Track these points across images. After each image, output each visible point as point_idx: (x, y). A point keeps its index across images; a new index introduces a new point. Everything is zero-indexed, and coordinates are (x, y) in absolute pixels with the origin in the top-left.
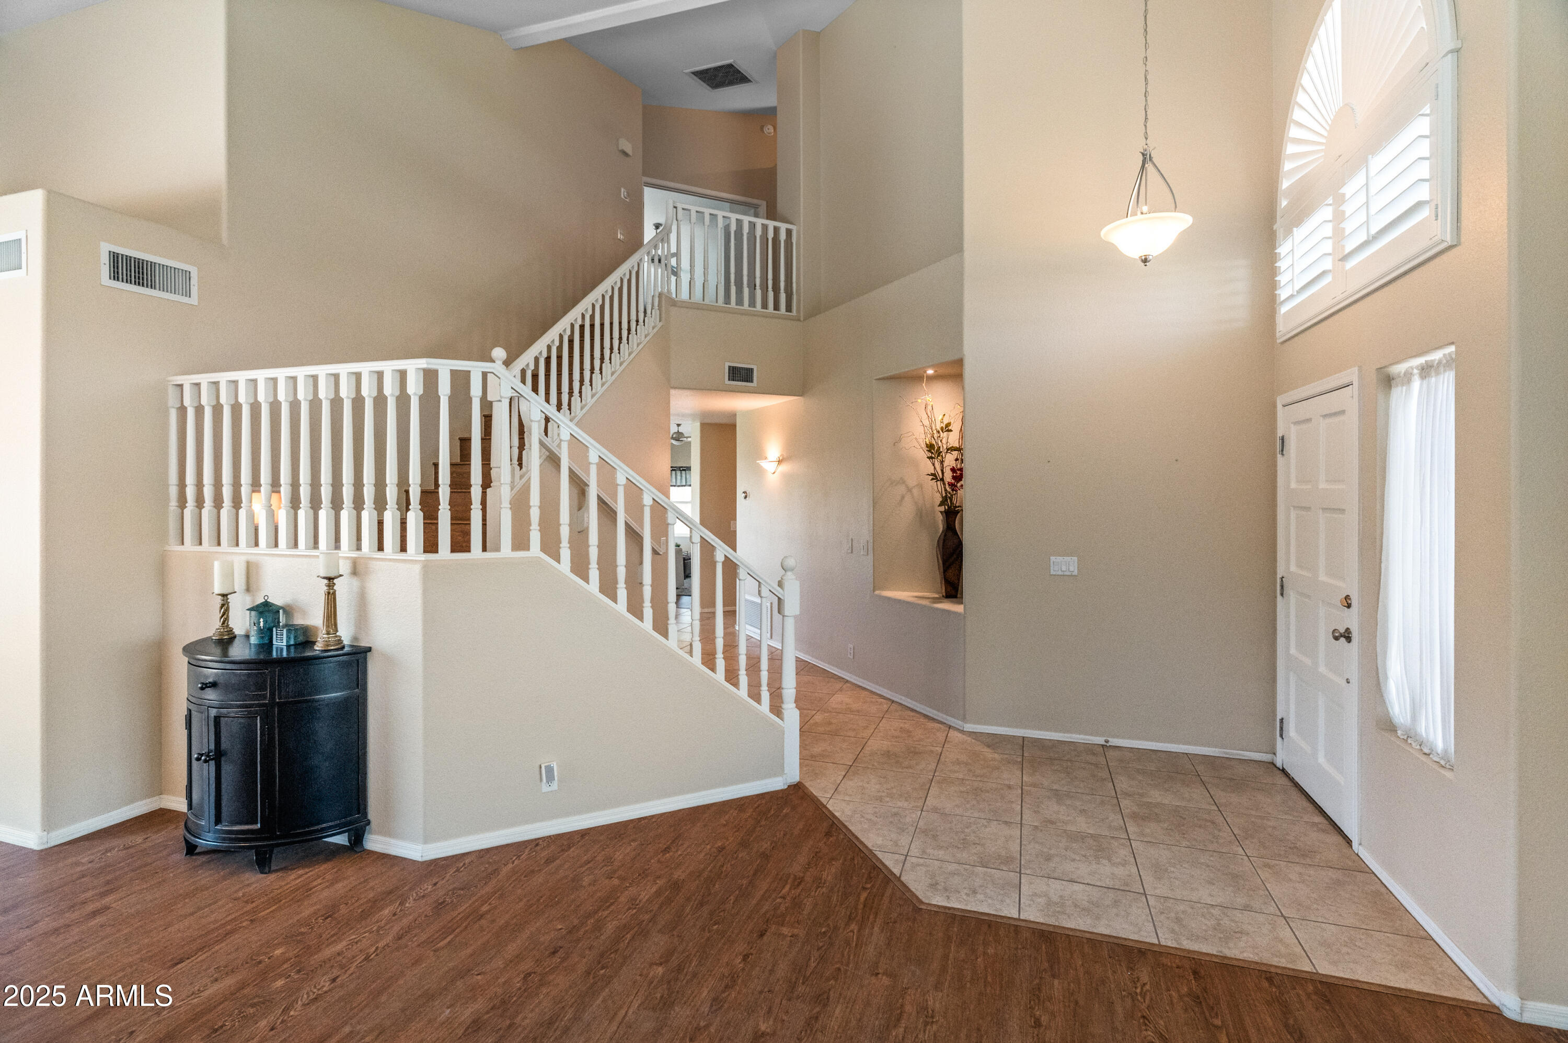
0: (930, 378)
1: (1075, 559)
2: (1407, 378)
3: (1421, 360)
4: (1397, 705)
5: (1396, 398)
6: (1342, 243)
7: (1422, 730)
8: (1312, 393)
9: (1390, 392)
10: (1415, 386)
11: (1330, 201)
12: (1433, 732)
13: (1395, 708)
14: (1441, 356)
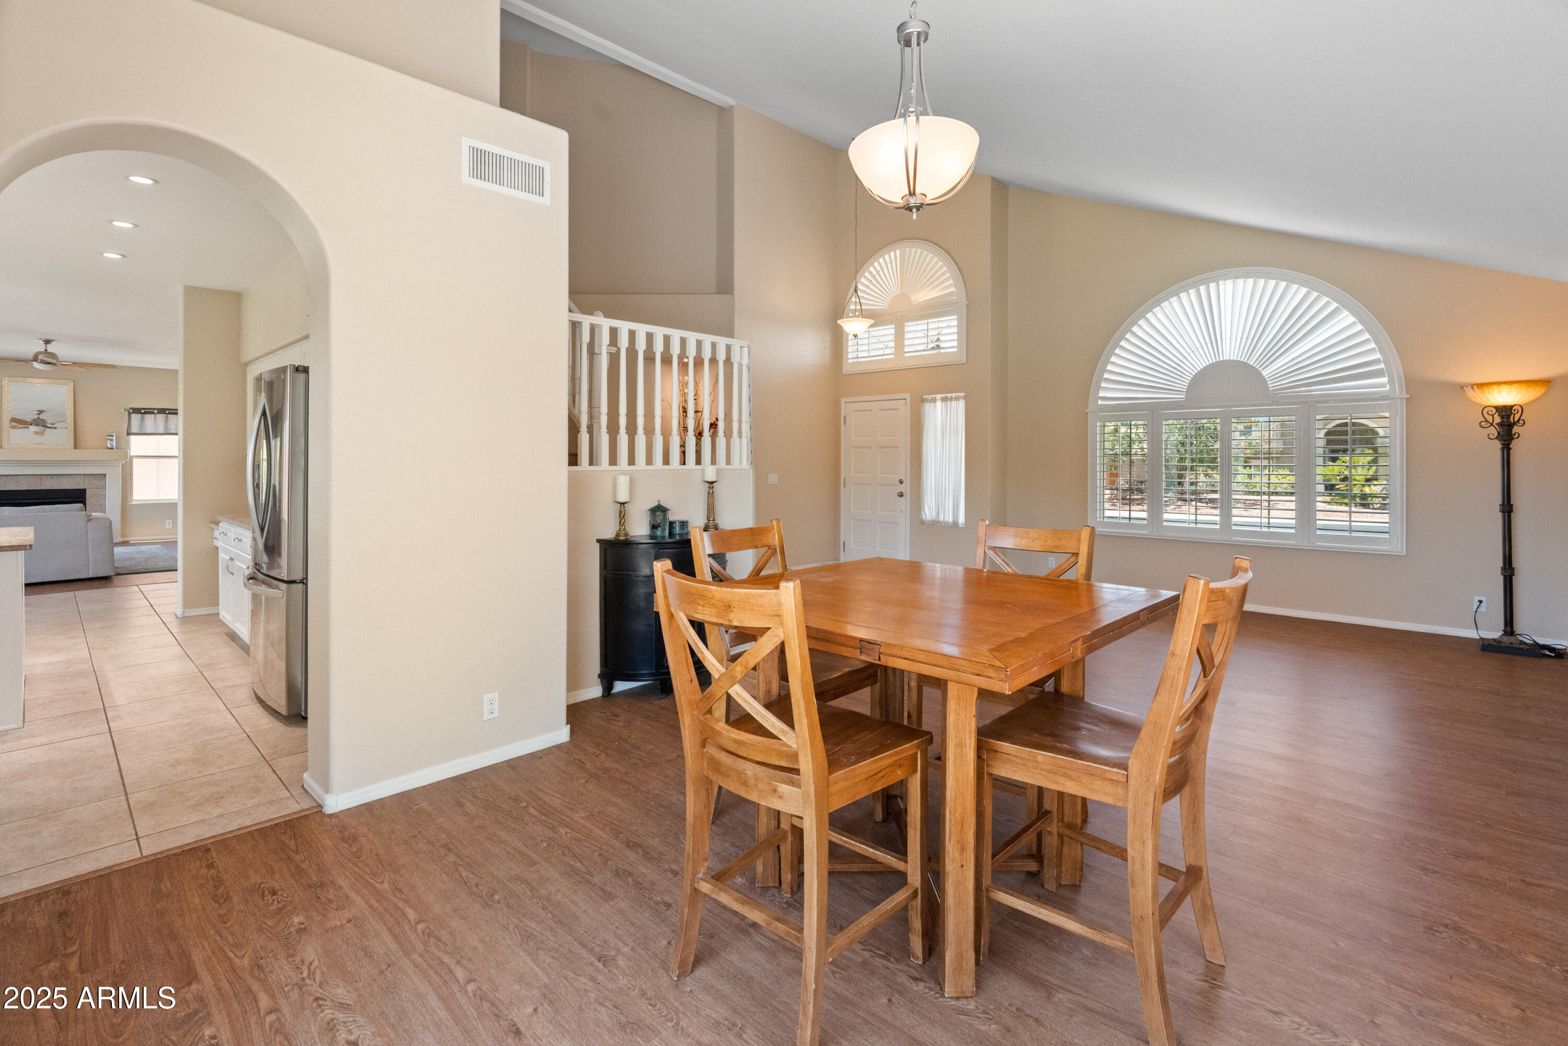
1: (778, 475)
3: (944, 395)
4: (929, 513)
5: (928, 407)
6: (903, 345)
7: (941, 518)
8: (872, 399)
9: (925, 404)
10: (939, 404)
11: (893, 326)
12: (947, 517)
13: (927, 515)
14: (954, 395)
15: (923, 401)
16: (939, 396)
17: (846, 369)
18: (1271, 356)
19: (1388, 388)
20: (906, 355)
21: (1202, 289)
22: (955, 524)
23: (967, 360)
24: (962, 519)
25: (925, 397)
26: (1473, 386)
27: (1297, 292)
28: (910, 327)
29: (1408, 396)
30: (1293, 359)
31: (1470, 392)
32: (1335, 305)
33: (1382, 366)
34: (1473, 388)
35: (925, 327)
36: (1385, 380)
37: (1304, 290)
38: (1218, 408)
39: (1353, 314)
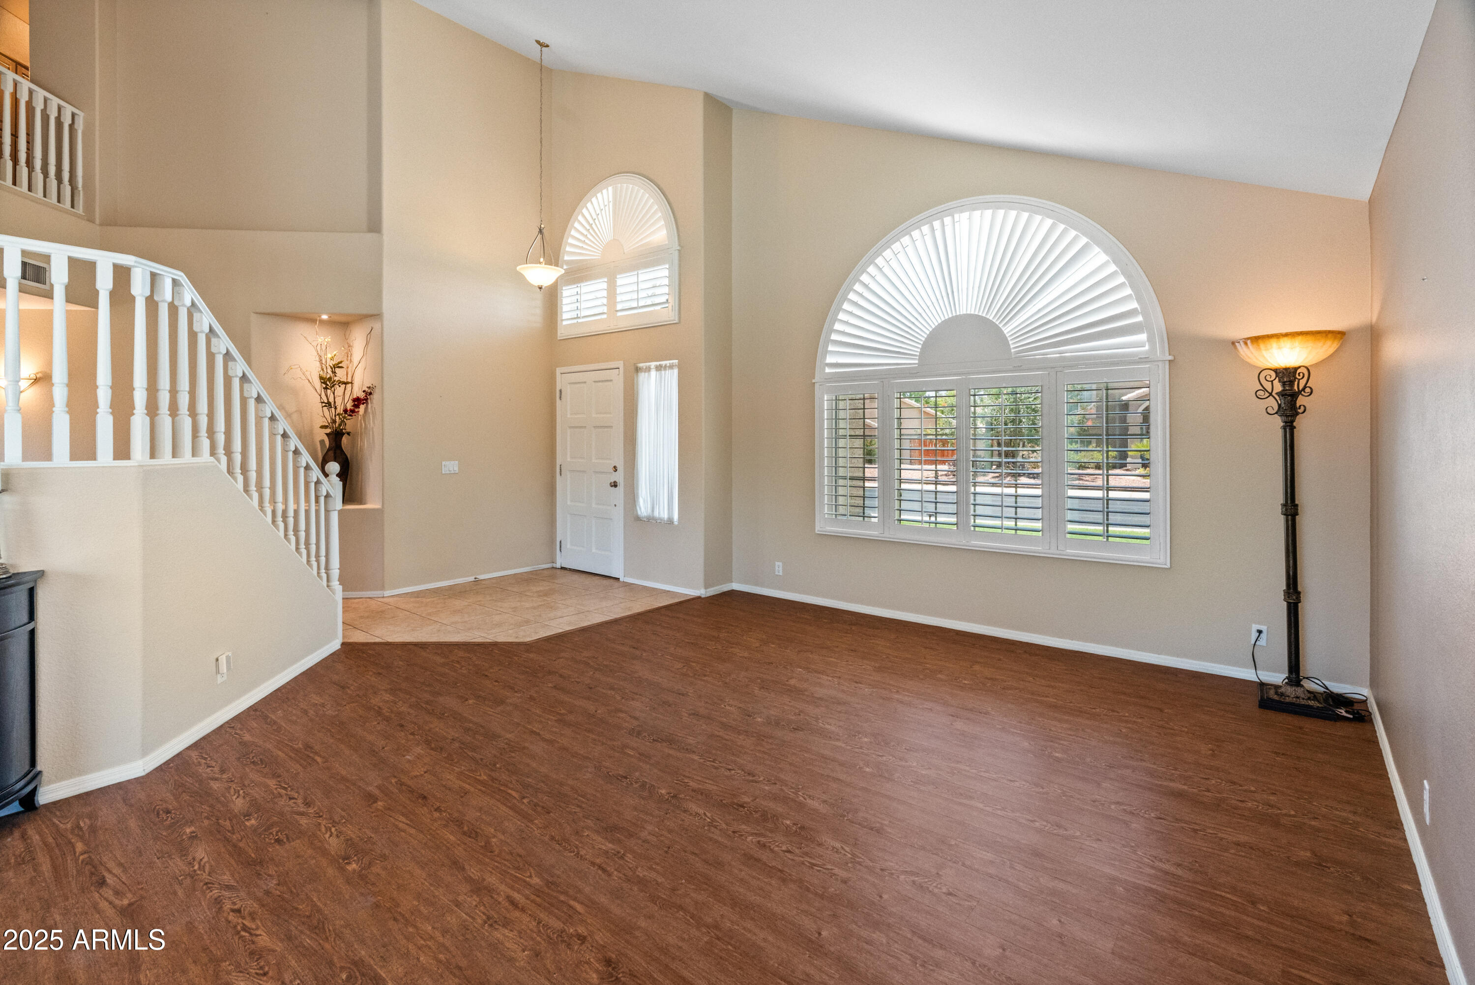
0: (322, 322)
1: (457, 462)
2: (648, 369)
3: (658, 363)
4: (643, 508)
5: (642, 376)
6: (615, 303)
7: (656, 514)
8: (589, 369)
9: (639, 374)
10: (653, 373)
11: (606, 280)
12: (662, 513)
13: (643, 509)
14: (668, 363)
15: (637, 370)
16: (653, 364)
17: (562, 333)
18: (1012, 309)
19: (1147, 347)
20: (619, 314)
21: (937, 224)
22: (670, 521)
23: (680, 318)
24: (676, 517)
25: (641, 365)
26: (1245, 341)
27: (1041, 225)
28: (621, 280)
29: (1171, 358)
30: (1039, 311)
31: (1242, 350)
32: (1084, 240)
33: (1140, 318)
34: (1246, 344)
35: (634, 279)
36: (1143, 337)
37: (1049, 222)
38: (955, 375)
39: (1105, 252)
